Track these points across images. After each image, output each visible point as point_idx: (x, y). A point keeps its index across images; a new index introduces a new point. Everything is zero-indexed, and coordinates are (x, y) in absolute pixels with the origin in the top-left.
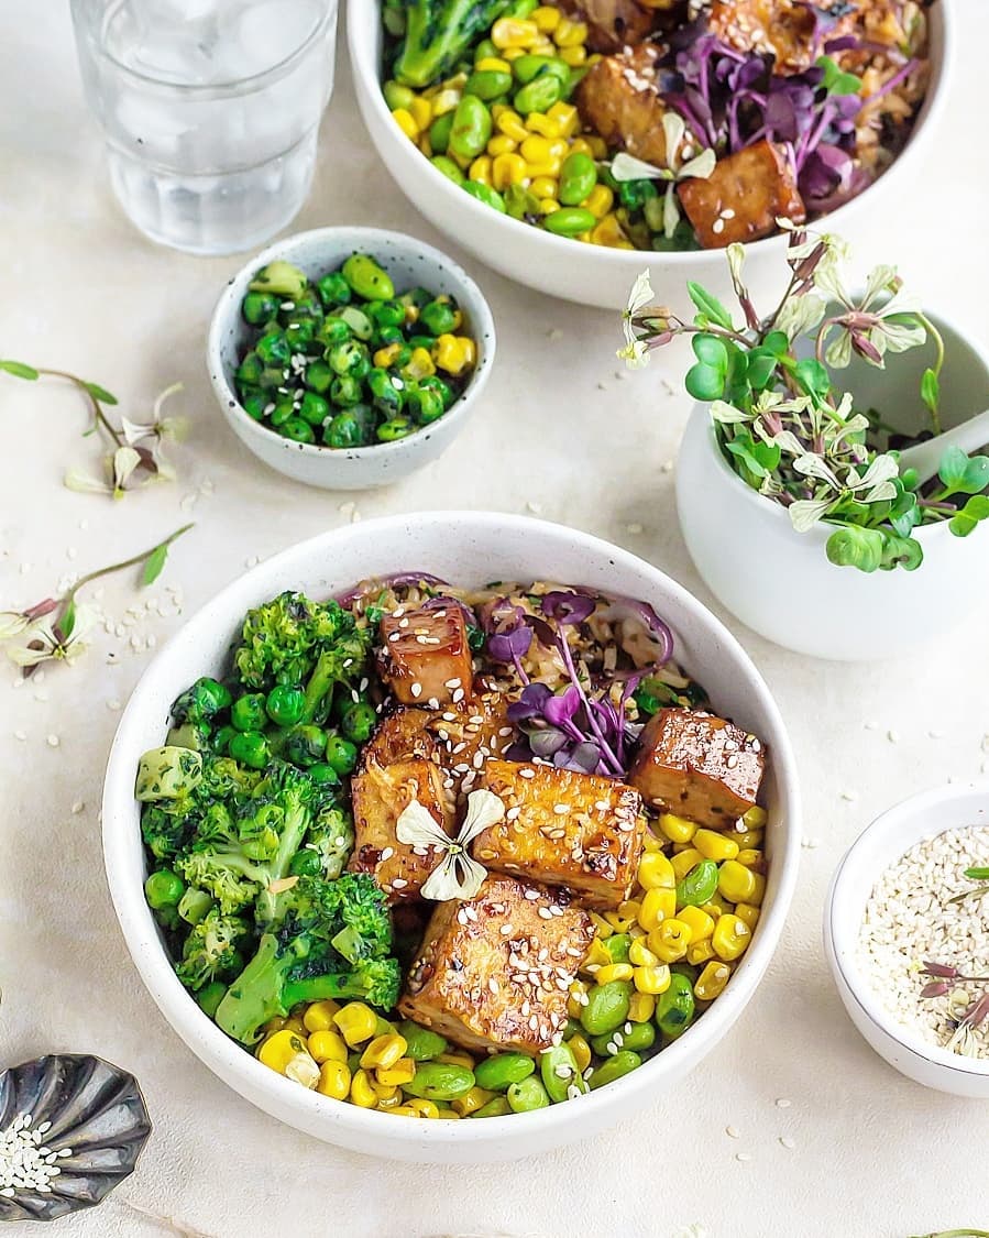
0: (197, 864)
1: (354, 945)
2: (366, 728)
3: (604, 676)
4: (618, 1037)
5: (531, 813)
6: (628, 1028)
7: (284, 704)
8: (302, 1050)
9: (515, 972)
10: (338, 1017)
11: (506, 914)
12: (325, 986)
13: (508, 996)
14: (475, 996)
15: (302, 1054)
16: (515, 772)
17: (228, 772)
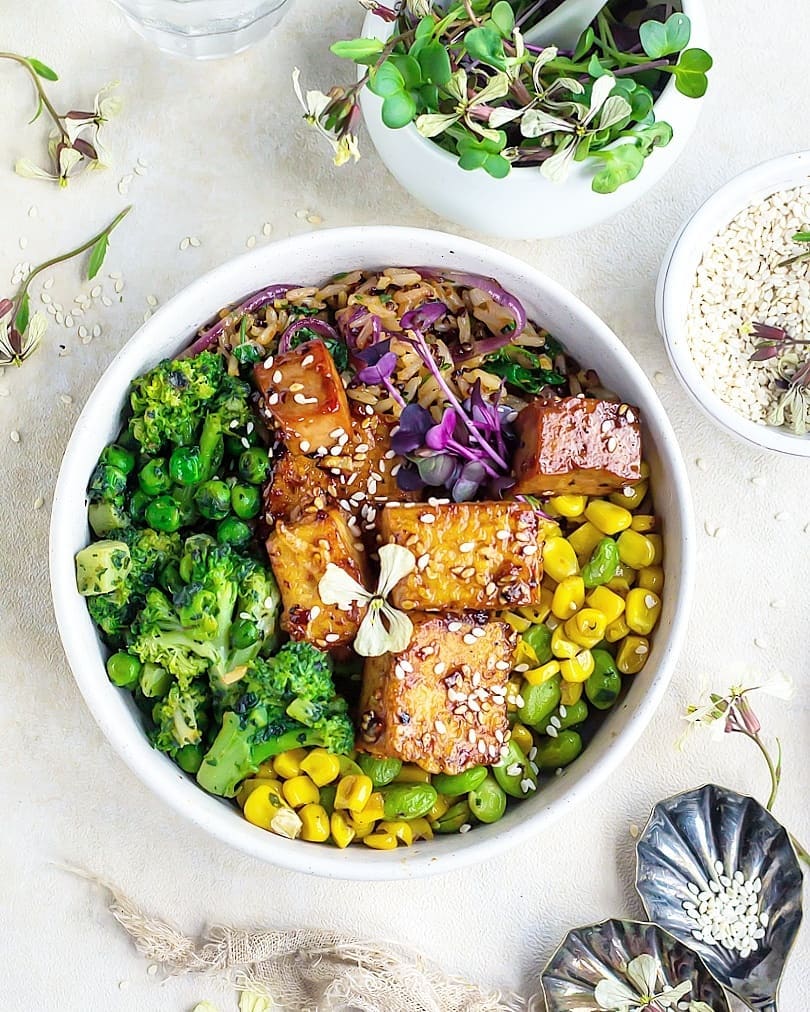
0: (149, 645)
1: (307, 712)
2: (262, 474)
3: (463, 350)
4: (554, 720)
5: (439, 557)
6: (563, 712)
7: (186, 471)
8: (281, 806)
9: (456, 705)
10: (306, 765)
11: (437, 652)
12: (288, 741)
13: (454, 729)
14: (427, 741)
15: (282, 809)
16: (415, 517)
17: (152, 546)
